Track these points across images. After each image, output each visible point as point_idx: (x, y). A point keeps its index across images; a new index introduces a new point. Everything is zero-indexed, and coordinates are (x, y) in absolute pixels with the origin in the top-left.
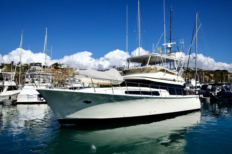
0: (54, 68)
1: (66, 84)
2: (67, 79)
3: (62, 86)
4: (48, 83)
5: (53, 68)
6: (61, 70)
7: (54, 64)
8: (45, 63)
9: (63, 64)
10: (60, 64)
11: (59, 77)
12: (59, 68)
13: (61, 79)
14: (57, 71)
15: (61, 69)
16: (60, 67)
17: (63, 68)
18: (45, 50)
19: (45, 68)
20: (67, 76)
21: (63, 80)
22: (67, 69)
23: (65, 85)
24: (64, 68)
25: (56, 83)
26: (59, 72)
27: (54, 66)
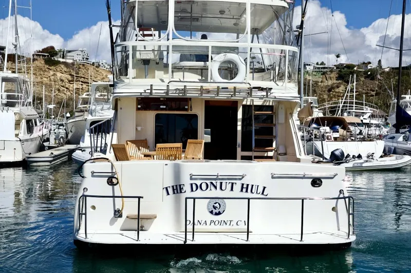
0: (43, 62)
1: (82, 111)
2: (84, 96)
3: (68, 115)
4: (23, 105)
5: (40, 62)
6: (65, 69)
7: (44, 50)
8: (16, 46)
9: (70, 52)
10: (60, 51)
11: (59, 90)
12: (59, 62)
13: (65, 97)
14: (52, 73)
15: (65, 64)
16: (61, 60)
17: (70, 61)
18: (13, 7)
19: (14, 62)
20: (84, 86)
21: (70, 99)
22: (83, 65)
23: (77, 114)
24: (73, 64)
25: (51, 106)
26: (59, 75)
27: (43, 56)
